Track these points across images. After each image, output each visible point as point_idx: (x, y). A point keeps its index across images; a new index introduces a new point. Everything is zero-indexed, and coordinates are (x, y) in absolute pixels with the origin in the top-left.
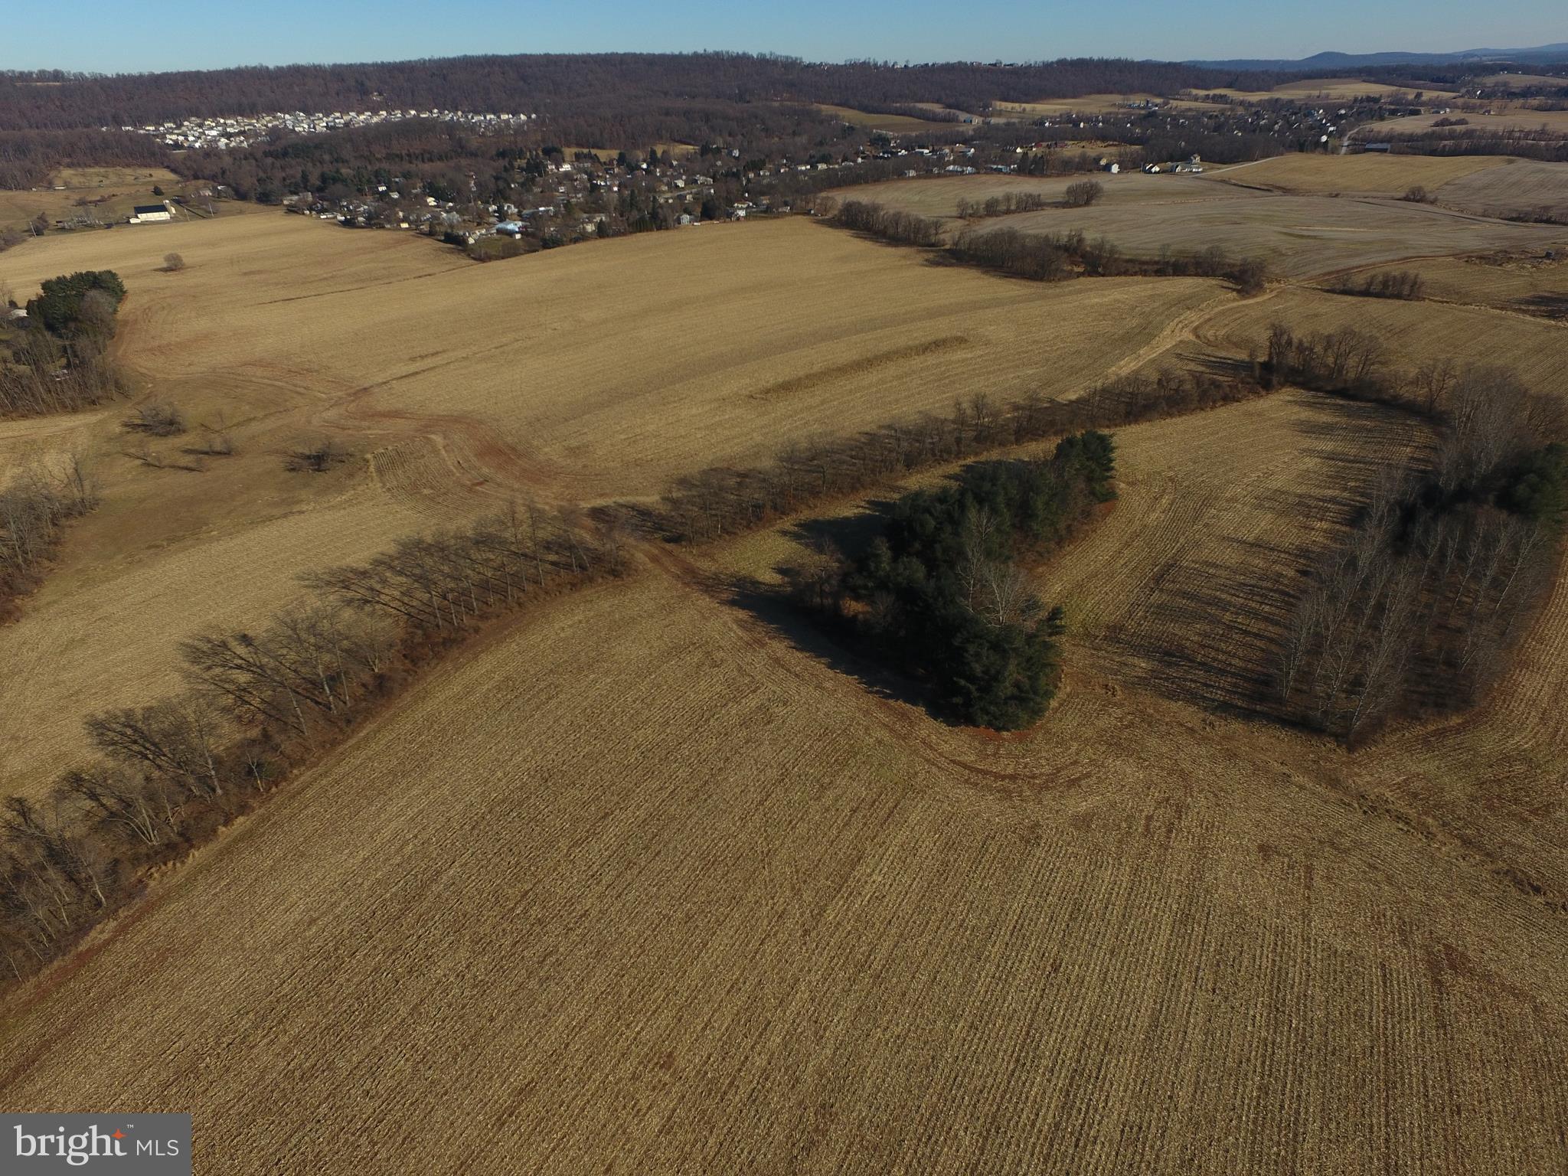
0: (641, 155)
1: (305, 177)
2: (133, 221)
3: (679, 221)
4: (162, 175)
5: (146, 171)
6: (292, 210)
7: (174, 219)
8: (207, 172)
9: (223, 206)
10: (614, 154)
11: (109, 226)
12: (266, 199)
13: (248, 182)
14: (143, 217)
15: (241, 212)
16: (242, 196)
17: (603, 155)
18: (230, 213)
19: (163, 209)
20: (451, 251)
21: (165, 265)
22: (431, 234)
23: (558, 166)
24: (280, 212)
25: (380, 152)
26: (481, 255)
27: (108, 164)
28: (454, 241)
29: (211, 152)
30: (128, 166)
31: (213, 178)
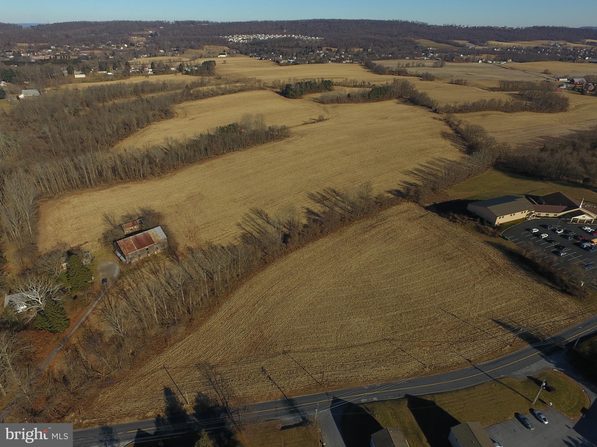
0: (343, 50)
1: (256, 50)
2: (218, 56)
3: (328, 62)
4: (226, 48)
5: (223, 47)
6: (251, 57)
7: (226, 57)
8: (236, 48)
9: (237, 55)
10: (336, 49)
11: (214, 57)
12: (246, 54)
13: (243, 50)
14: (221, 56)
15: (240, 56)
16: (241, 53)
17: (333, 49)
18: (238, 56)
19: (225, 54)
20: (276, 64)
21: (223, 63)
22: (274, 61)
23: (320, 51)
24: (249, 56)
25: (277, 45)
26: (281, 65)
27: (215, 45)
28: (278, 62)
29: (238, 43)
30: (219, 45)
31: (237, 49)
